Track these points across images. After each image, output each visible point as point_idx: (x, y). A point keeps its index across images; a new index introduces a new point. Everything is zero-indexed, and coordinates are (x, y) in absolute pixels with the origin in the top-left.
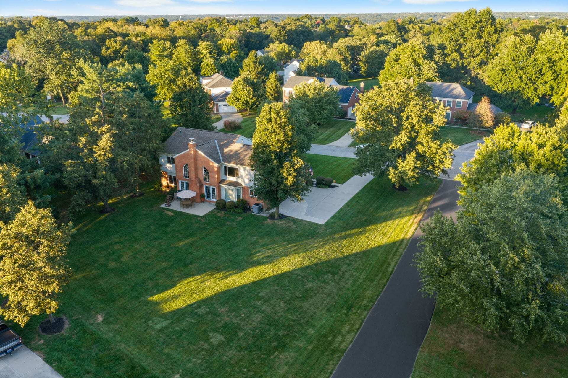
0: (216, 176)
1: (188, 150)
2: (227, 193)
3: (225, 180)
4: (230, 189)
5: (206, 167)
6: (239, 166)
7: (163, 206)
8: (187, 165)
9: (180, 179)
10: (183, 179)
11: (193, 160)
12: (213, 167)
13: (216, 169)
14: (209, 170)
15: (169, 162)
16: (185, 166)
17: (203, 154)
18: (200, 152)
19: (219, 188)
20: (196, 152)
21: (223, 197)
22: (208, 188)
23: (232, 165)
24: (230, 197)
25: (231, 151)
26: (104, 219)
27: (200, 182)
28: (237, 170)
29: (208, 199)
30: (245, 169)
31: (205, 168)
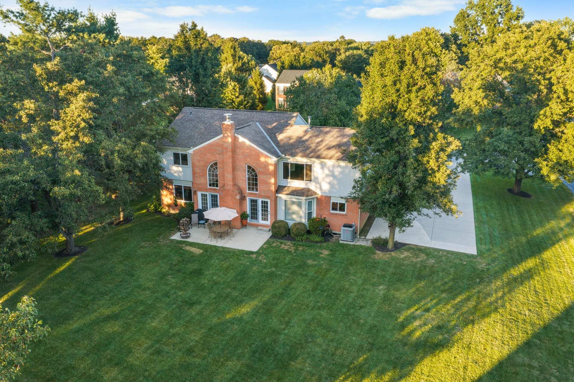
0: (273, 181)
1: (222, 136)
2: (289, 209)
3: (285, 187)
4: (293, 203)
5: (253, 166)
6: (313, 159)
7: (177, 237)
8: (216, 164)
9: (200, 190)
10: (206, 190)
11: (230, 154)
12: (266, 165)
13: (271, 168)
14: (257, 171)
15: (176, 162)
16: (212, 166)
17: (248, 142)
18: (241, 139)
19: (276, 200)
20: (235, 139)
21: (281, 217)
22: (254, 203)
23: (300, 160)
24: (294, 216)
25: (290, 138)
26: (69, 268)
27: (241, 192)
28: (310, 167)
29: (254, 222)
30: (323, 166)
31: (249, 167)
